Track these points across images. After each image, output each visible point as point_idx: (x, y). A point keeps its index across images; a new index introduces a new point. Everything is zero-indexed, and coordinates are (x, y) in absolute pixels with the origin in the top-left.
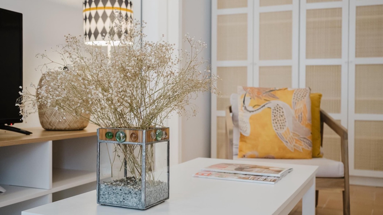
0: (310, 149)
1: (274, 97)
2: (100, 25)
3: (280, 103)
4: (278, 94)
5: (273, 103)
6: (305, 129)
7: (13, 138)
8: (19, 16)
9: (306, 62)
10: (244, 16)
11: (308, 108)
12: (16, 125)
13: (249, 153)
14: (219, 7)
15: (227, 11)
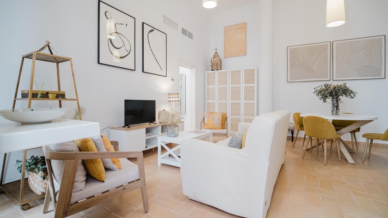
0: (221, 127)
1: (213, 114)
3: (214, 116)
4: (214, 113)
5: (213, 116)
6: (220, 122)
7: (154, 125)
8: (155, 101)
9: (231, 102)
10: (214, 88)
11: (221, 117)
12: (154, 122)
13: (206, 128)
14: (208, 85)
15: (210, 87)
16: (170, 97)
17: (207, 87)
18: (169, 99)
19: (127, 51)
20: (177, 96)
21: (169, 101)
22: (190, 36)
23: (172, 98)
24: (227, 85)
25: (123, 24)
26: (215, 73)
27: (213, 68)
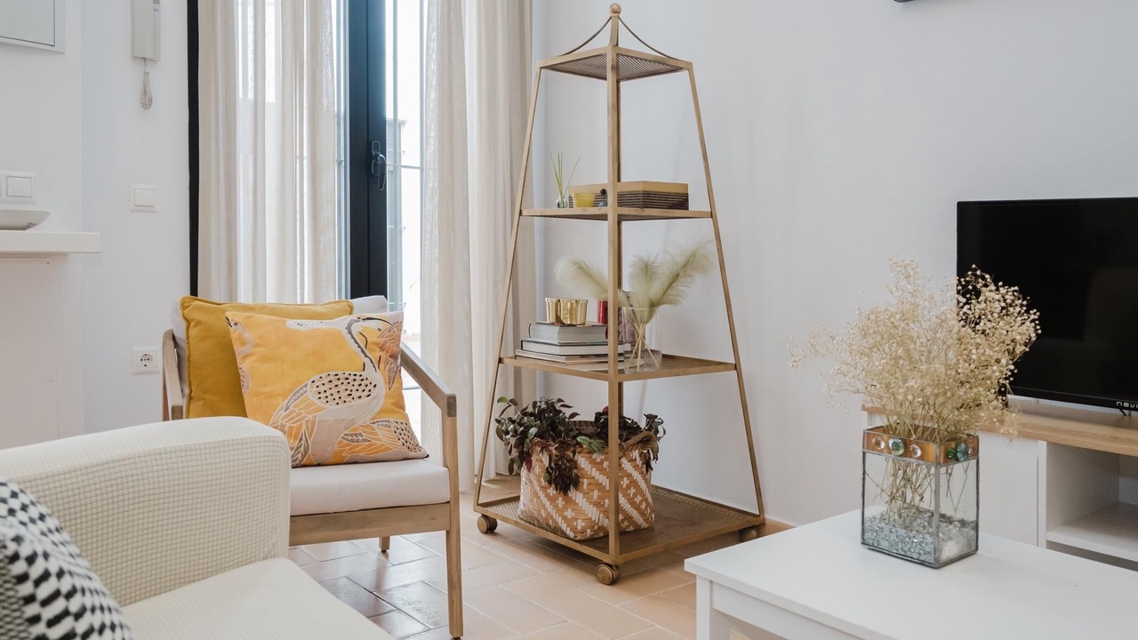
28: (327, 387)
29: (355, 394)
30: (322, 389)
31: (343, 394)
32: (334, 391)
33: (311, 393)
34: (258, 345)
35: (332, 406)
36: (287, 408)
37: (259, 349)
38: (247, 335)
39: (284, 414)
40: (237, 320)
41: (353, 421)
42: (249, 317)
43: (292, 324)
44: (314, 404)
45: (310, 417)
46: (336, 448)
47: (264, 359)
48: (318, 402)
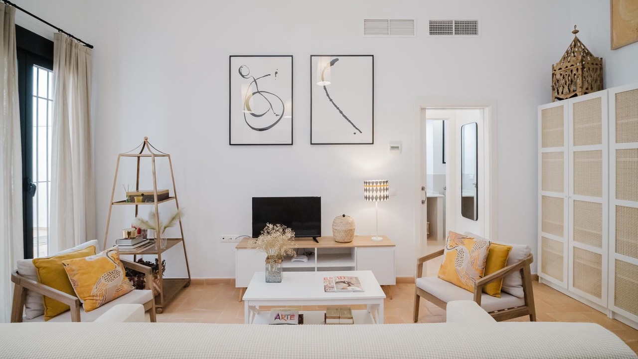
2: (371, 194)
3: (464, 248)
5: (460, 247)
6: (475, 272)
10: (561, 154)
12: (316, 239)
14: (544, 146)
15: (549, 150)
16: (368, 188)
17: (541, 150)
18: (367, 194)
19: (277, 115)
20: (382, 188)
21: (366, 198)
22: (468, 28)
23: (373, 190)
24: (600, 142)
25: (270, 75)
26: (562, 106)
27: (558, 93)
28: (107, 277)
29: (116, 277)
30: (106, 278)
31: (113, 278)
32: (110, 277)
33: (103, 281)
34: (80, 270)
35: (110, 283)
36: (96, 288)
37: (79, 272)
38: (74, 267)
39: (96, 290)
40: (68, 263)
41: (117, 285)
42: (72, 261)
43: (87, 258)
44: (105, 284)
45: (105, 288)
46: (114, 295)
47: (83, 274)
48: (106, 283)
